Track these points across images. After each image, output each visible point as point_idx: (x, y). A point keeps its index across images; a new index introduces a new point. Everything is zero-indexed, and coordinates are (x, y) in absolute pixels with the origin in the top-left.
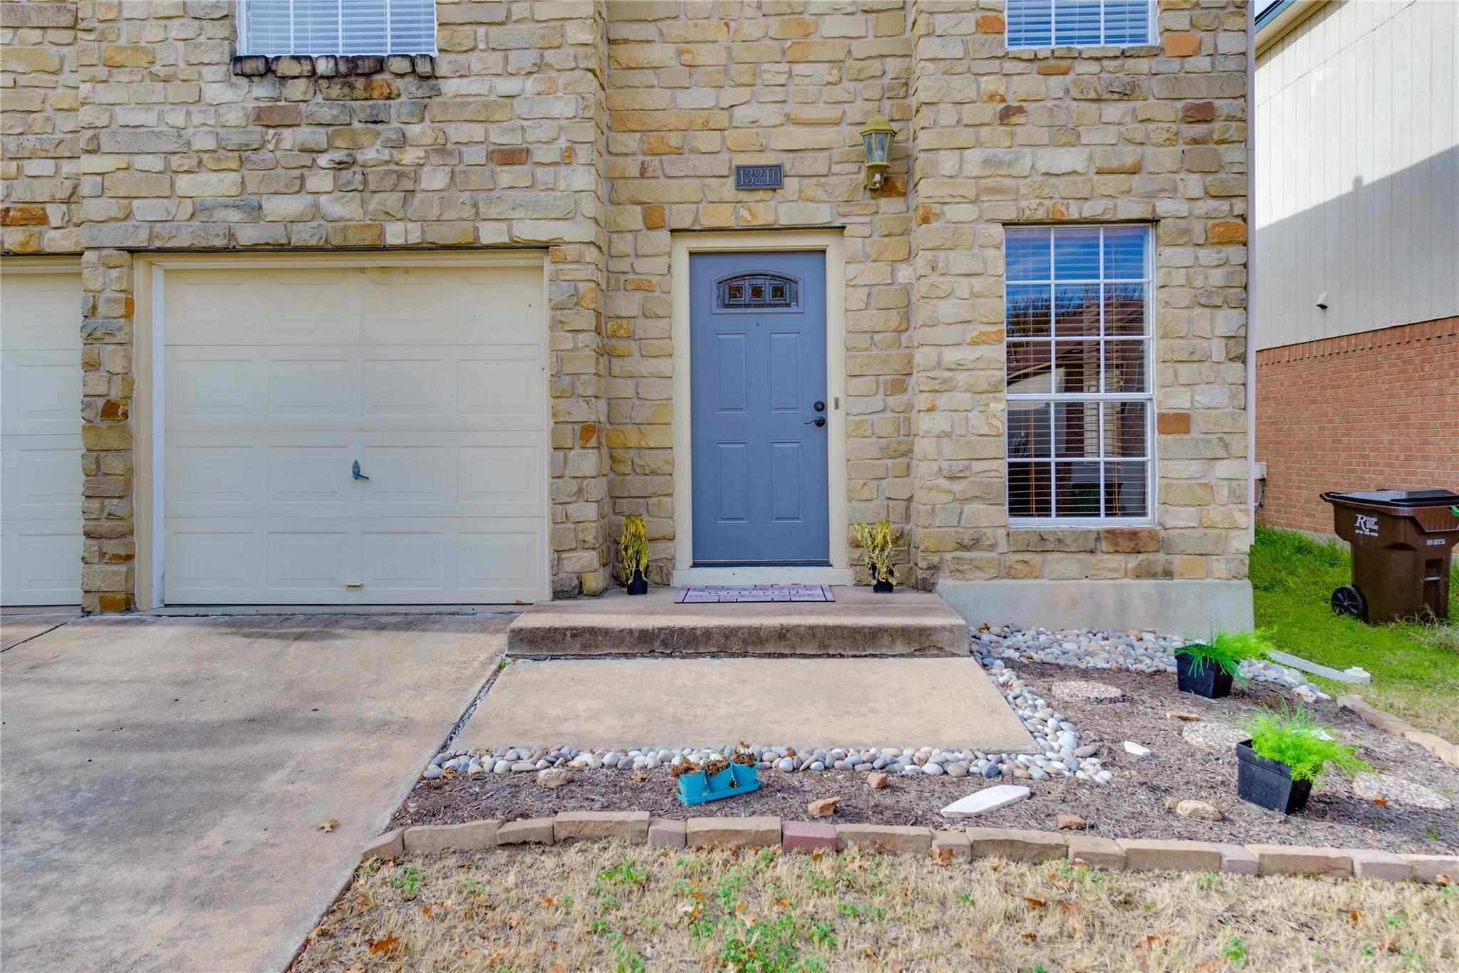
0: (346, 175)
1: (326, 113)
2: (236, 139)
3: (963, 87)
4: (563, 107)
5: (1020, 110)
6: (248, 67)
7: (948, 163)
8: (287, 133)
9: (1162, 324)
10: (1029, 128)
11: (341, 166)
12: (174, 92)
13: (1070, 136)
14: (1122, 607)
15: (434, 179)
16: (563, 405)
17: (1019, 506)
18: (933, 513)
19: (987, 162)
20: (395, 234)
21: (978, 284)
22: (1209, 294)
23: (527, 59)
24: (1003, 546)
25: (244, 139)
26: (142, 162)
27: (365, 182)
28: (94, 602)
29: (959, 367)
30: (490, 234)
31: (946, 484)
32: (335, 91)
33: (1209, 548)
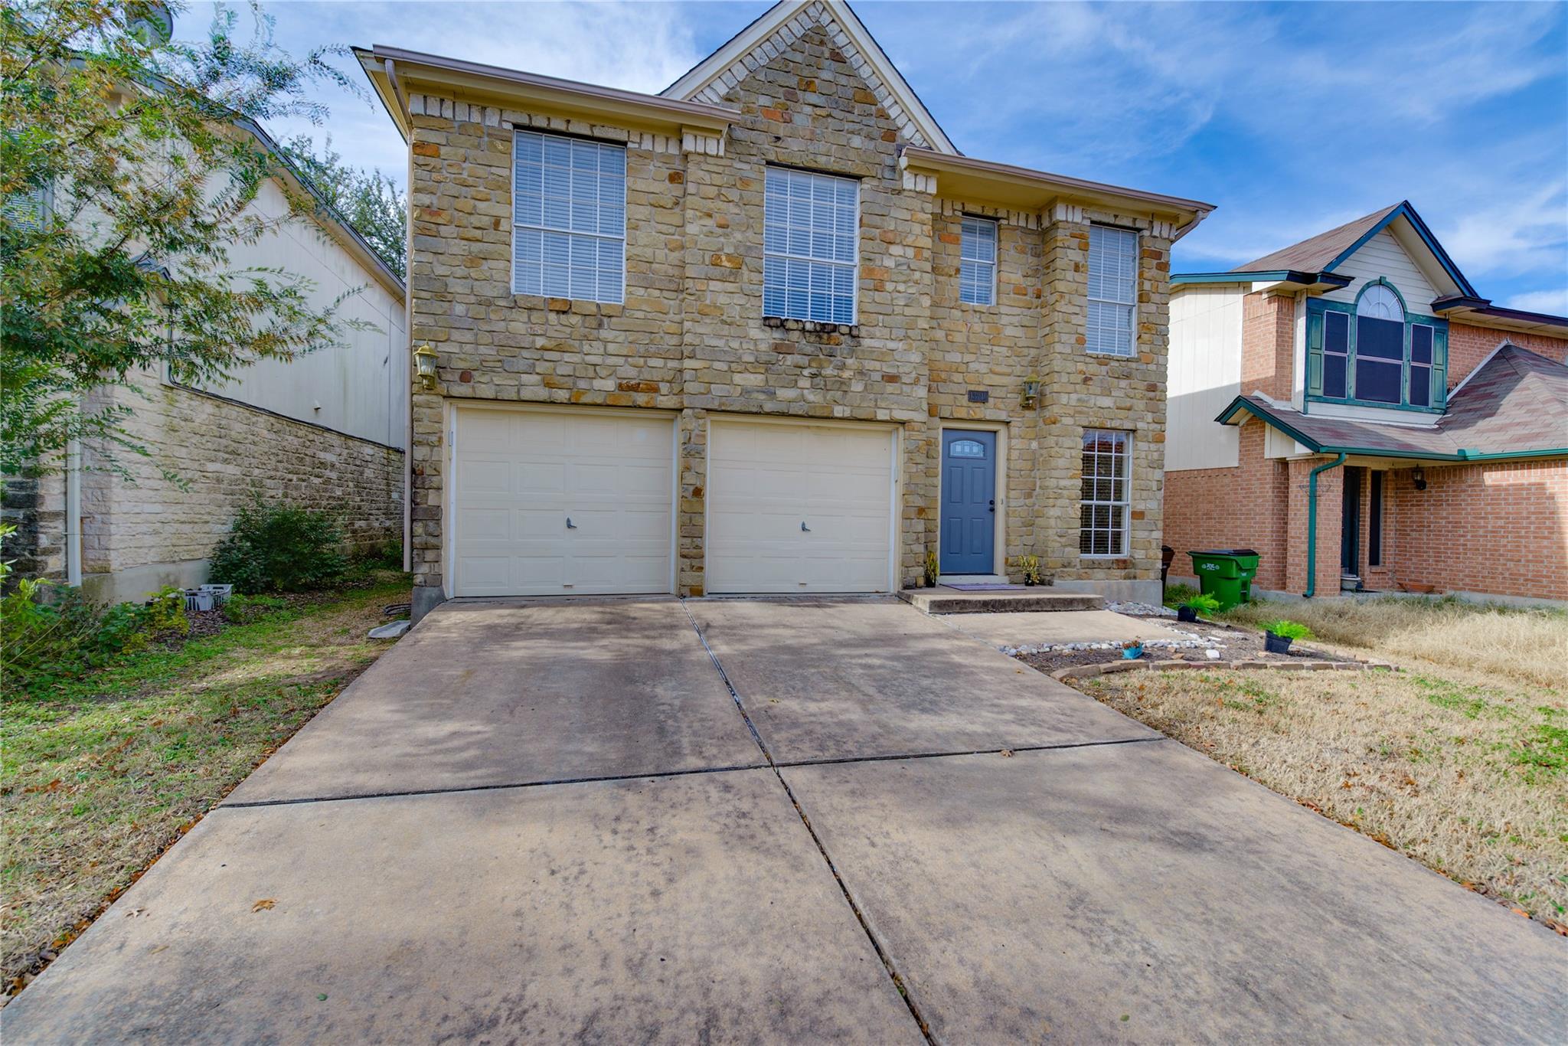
0: (817, 380)
1: (809, 349)
2: (764, 358)
3: (1070, 367)
4: (915, 357)
5: (1091, 379)
6: (772, 322)
7: (1064, 399)
8: (789, 357)
9: (1135, 473)
10: (1094, 388)
11: (813, 376)
12: (733, 331)
13: (1107, 392)
14: (1119, 592)
15: (857, 387)
16: (910, 498)
17: (1085, 546)
18: (1053, 552)
19: (1079, 400)
20: (838, 412)
21: (1074, 452)
22: (1153, 463)
23: (901, 333)
24: (1079, 566)
25: (768, 358)
26: (717, 365)
27: (825, 385)
28: (686, 591)
29: (1065, 488)
30: (882, 415)
31: (1059, 539)
32: (812, 339)
33: (1149, 567)
